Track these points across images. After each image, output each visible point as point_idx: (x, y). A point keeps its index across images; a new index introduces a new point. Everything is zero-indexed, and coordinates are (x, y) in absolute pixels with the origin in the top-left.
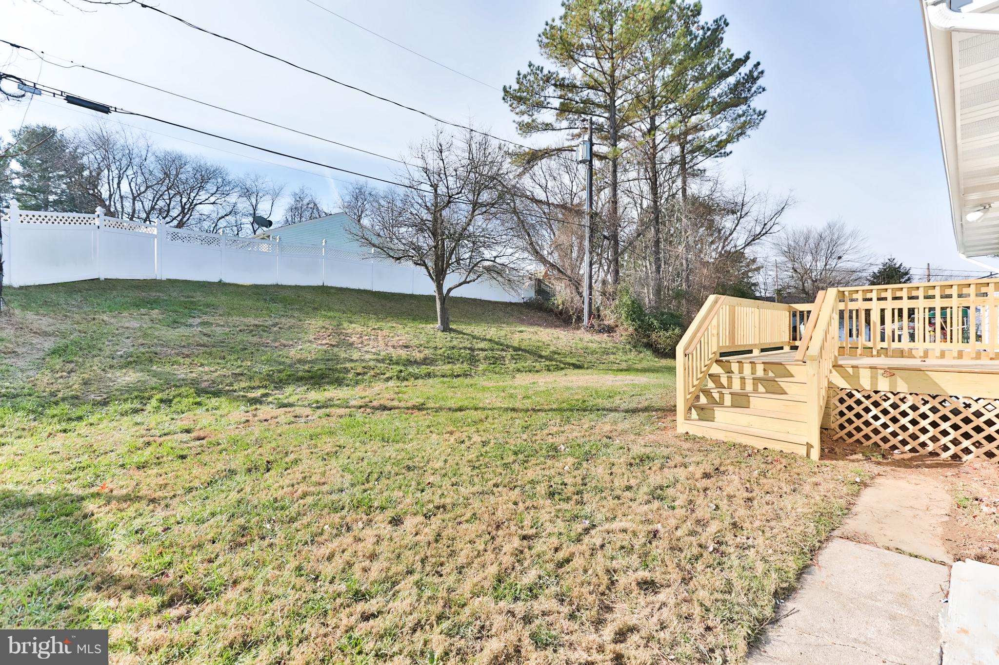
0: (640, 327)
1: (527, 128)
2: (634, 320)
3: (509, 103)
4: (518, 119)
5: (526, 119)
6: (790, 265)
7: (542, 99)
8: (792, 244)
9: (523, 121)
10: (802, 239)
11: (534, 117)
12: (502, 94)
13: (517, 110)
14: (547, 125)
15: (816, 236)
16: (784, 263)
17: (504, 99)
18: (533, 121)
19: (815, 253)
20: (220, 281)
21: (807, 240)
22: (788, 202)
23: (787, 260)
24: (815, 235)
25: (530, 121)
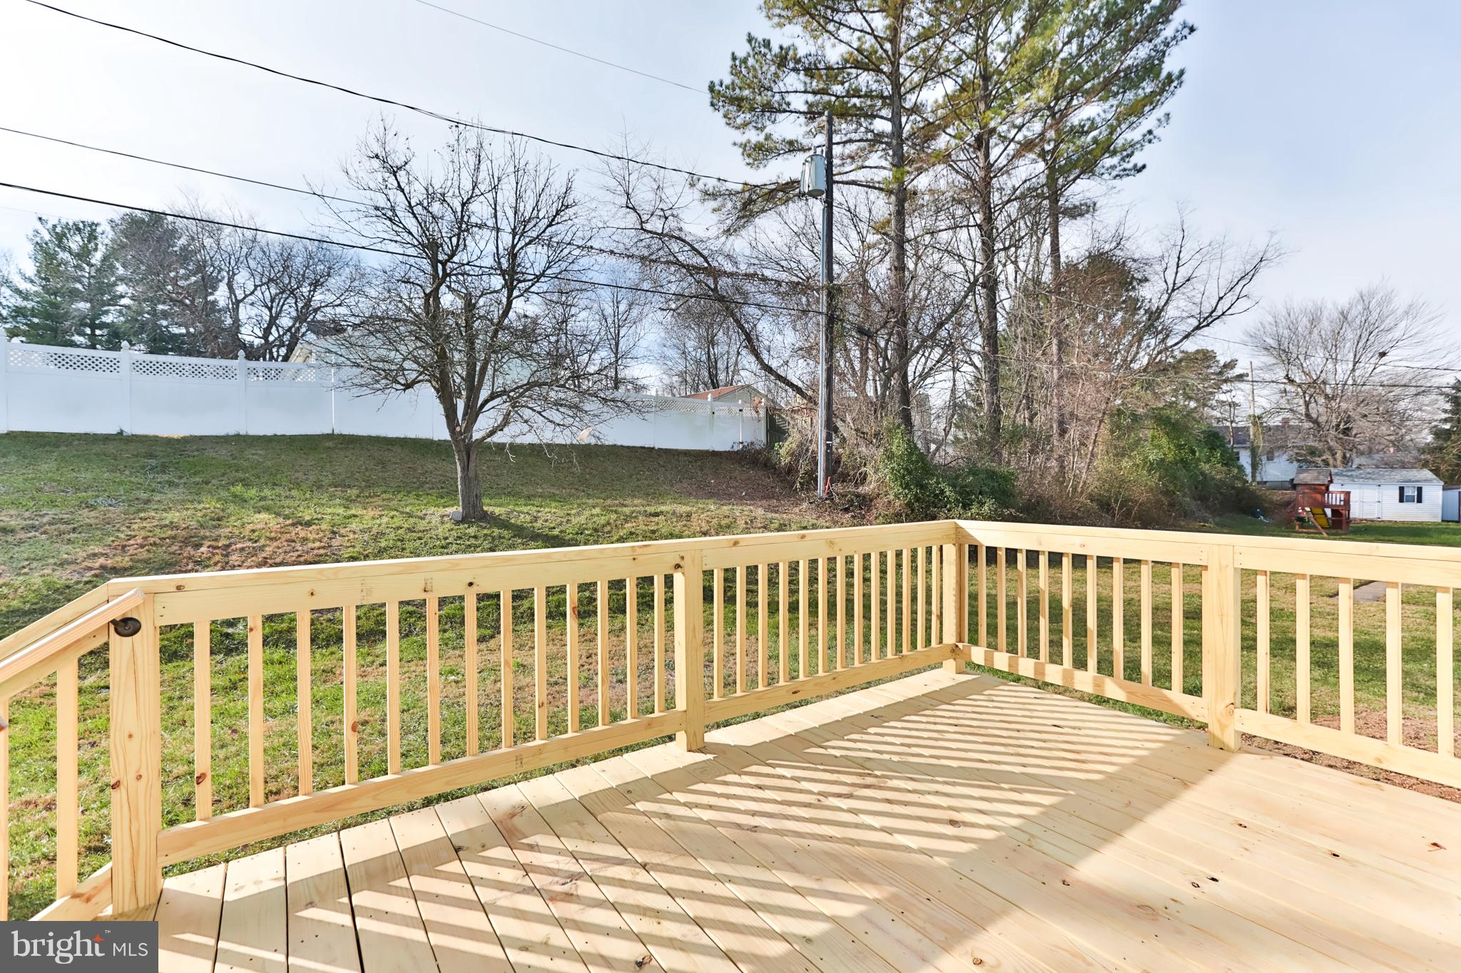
0: (917, 499)
1: (760, 152)
2: (907, 486)
3: (722, 111)
4: (740, 137)
5: (754, 136)
6: (1280, 374)
7: (777, 97)
8: (1286, 333)
9: (749, 141)
10: (1305, 322)
11: (767, 131)
12: (708, 96)
13: (739, 121)
14: (791, 143)
15: (1336, 315)
16: (1268, 368)
17: (712, 104)
18: (768, 137)
19: (1333, 345)
20: (121, 433)
21: (1314, 321)
22: (1268, 255)
23: (1274, 361)
24: (1330, 314)
25: (761, 138)
